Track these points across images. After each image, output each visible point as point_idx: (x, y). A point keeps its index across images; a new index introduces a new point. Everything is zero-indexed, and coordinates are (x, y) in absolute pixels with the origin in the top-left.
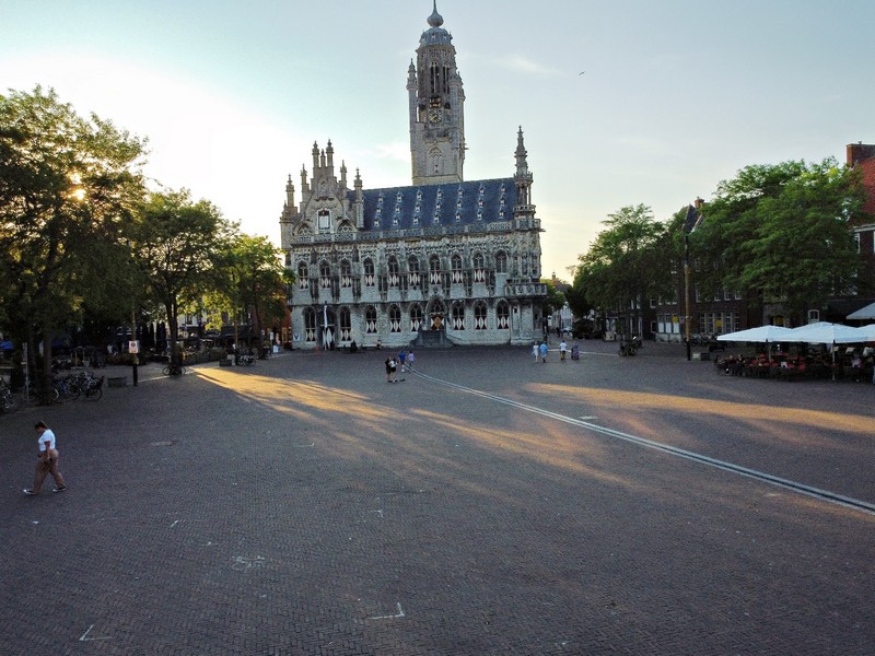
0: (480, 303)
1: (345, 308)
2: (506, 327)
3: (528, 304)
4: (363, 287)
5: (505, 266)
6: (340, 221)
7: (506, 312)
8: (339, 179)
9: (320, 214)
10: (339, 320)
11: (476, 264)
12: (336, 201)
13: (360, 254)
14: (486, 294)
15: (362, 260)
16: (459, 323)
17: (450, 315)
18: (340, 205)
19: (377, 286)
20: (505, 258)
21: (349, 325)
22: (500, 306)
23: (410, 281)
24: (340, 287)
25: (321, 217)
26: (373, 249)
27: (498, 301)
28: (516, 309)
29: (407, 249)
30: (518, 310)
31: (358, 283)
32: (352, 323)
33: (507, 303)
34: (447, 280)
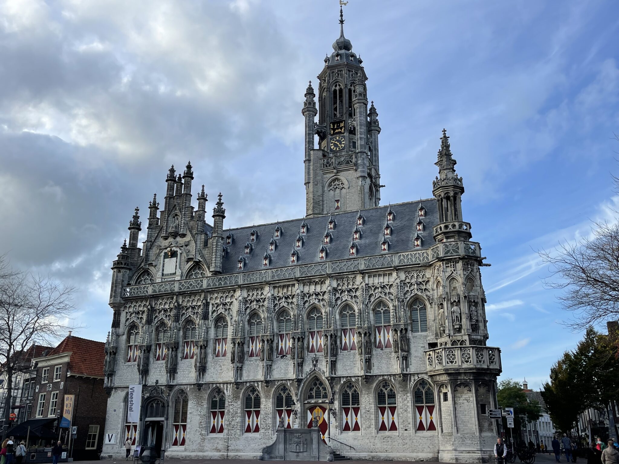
0: (386, 384)
1: (182, 392)
2: (432, 427)
3: (466, 384)
4: (210, 357)
5: (424, 320)
6: (190, 263)
7: (430, 399)
8: (196, 209)
9: (166, 256)
10: (171, 412)
11: (378, 320)
12: (188, 238)
13: (211, 309)
14: (396, 368)
15: (212, 317)
16: (351, 419)
17: (336, 405)
18: (193, 244)
19: (229, 355)
20: (424, 308)
21: (184, 419)
22: (419, 389)
23: (278, 347)
24: (179, 359)
25: (166, 260)
26: (228, 300)
27: (415, 380)
28: (445, 394)
29: (275, 298)
30: (450, 396)
31: (203, 351)
32: (189, 416)
33: (430, 384)
34: (331, 344)
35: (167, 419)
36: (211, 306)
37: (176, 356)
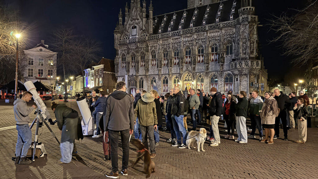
1: (141, 78)
3: (245, 75)
4: (150, 66)
6: (141, 31)
7: (231, 80)
9: (133, 28)
10: (138, 84)
11: (212, 50)
12: (140, 20)
13: (149, 48)
15: (150, 51)
18: (142, 23)
19: (157, 65)
20: (232, 45)
22: (227, 77)
23: (174, 62)
24: (139, 66)
25: (133, 30)
26: (155, 45)
27: (225, 73)
28: (237, 79)
29: (173, 43)
30: (239, 79)
31: (147, 64)
32: (144, 86)
33: (231, 75)
34: (194, 60)
35: (137, 87)
36: (149, 47)
37: (138, 65)
